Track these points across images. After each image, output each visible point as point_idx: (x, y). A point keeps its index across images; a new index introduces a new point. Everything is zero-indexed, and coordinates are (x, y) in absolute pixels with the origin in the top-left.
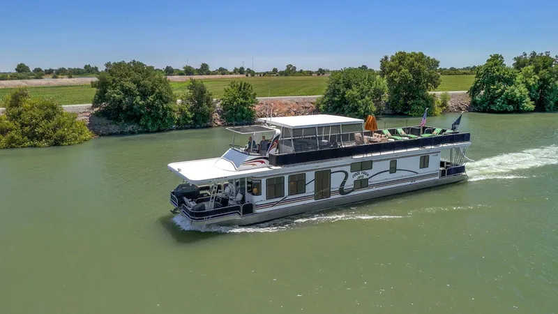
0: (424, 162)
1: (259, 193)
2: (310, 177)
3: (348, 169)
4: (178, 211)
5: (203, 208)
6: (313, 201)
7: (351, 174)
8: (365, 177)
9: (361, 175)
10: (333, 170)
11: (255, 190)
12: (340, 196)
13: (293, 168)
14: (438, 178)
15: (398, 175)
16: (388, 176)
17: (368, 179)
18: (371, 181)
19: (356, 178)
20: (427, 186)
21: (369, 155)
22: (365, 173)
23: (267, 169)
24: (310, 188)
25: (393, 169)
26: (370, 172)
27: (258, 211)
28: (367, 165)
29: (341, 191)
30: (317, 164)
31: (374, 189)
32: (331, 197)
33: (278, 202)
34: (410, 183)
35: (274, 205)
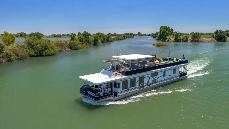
0: (174, 72)
1: (119, 87)
2: (137, 80)
4: (86, 97)
5: (99, 95)
6: (138, 89)
7: (151, 78)
8: (155, 79)
9: (154, 78)
10: (145, 76)
11: (117, 86)
12: (147, 87)
13: (131, 76)
14: (178, 78)
15: (166, 77)
16: (163, 78)
18: (158, 80)
19: (152, 79)
21: (157, 70)
22: (155, 77)
23: (122, 77)
24: (137, 84)
25: (164, 75)
26: (157, 77)
27: (119, 95)
28: (155, 74)
29: (148, 85)
30: (140, 74)
31: (158, 83)
32: (144, 87)
33: (126, 91)
34: (170, 80)
35: (125, 92)
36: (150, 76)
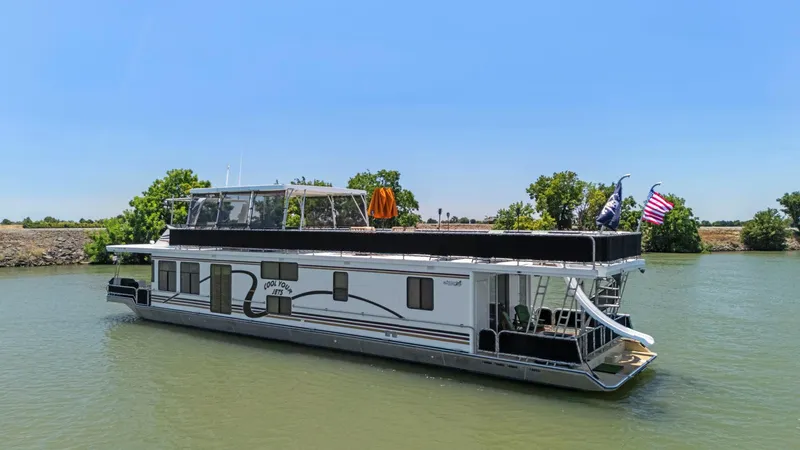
0: (421, 292)
2: (205, 271)
3: (256, 270)
6: (208, 311)
7: (261, 282)
8: (286, 294)
9: (280, 288)
10: (234, 267)
12: (245, 317)
13: (186, 251)
15: (349, 308)
17: (289, 300)
18: (297, 305)
19: (270, 291)
20: (432, 359)
22: (286, 287)
24: (205, 289)
25: (341, 292)
26: (296, 287)
27: (152, 304)
28: (288, 272)
29: (247, 309)
30: (213, 253)
31: (302, 323)
32: (233, 315)
33: (170, 298)
34: (382, 336)
35: (166, 302)
36: (258, 275)
